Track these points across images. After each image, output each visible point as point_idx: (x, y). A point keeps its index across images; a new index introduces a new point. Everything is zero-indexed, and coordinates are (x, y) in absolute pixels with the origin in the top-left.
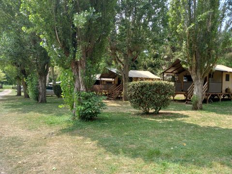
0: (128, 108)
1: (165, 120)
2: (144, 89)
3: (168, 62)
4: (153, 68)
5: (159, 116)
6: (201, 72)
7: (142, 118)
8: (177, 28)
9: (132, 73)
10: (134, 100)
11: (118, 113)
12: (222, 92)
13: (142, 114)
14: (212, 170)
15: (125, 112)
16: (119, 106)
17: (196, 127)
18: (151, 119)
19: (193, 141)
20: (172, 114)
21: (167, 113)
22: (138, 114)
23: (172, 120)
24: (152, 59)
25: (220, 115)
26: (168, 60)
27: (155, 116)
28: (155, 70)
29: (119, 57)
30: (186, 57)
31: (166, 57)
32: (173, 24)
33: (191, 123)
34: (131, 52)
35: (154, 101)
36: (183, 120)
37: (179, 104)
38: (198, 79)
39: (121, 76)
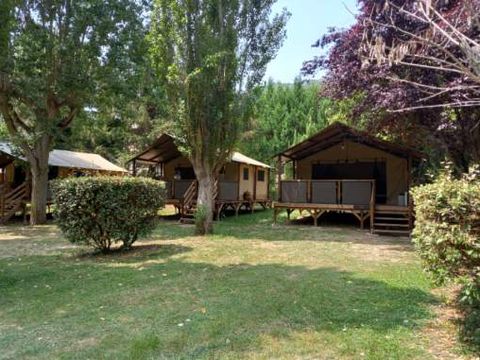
0: (50, 243)
1: (150, 261)
2: (101, 197)
3: (139, 138)
4: (109, 148)
5: (134, 255)
6: (211, 162)
7: (96, 265)
8: (167, 72)
9: (58, 157)
10: (74, 222)
11: (26, 258)
12: (238, 198)
13: (95, 255)
14: (265, 353)
15: (44, 254)
16: (22, 240)
17: (212, 268)
18: (117, 265)
19: (214, 299)
20: (159, 246)
21: (149, 247)
22: (83, 256)
23: (162, 261)
24: (105, 128)
25: (243, 241)
26: (141, 135)
27: (124, 257)
28: (113, 153)
29: (21, 115)
30: (185, 132)
31: (135, 126)
32: (157, 60)
33: (201, 261)
34: (57, 105)
35: (123, 222)
36: (185, 257)
37: (169, 223)
38: (206, 176)
39: (28, 164)
